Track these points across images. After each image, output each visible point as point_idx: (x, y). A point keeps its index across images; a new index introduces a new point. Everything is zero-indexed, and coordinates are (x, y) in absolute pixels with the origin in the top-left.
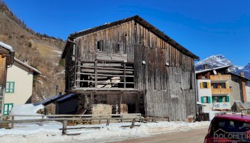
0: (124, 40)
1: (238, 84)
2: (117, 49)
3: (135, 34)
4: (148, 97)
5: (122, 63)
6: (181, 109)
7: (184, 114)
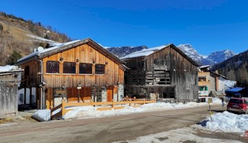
0: (165, 58)
1: (214, 79)
2: (162, 63)
3: (170, 54)
4: (176, 89)
5: (164, 71)
6: (191, 96)
7: (192, 98)
